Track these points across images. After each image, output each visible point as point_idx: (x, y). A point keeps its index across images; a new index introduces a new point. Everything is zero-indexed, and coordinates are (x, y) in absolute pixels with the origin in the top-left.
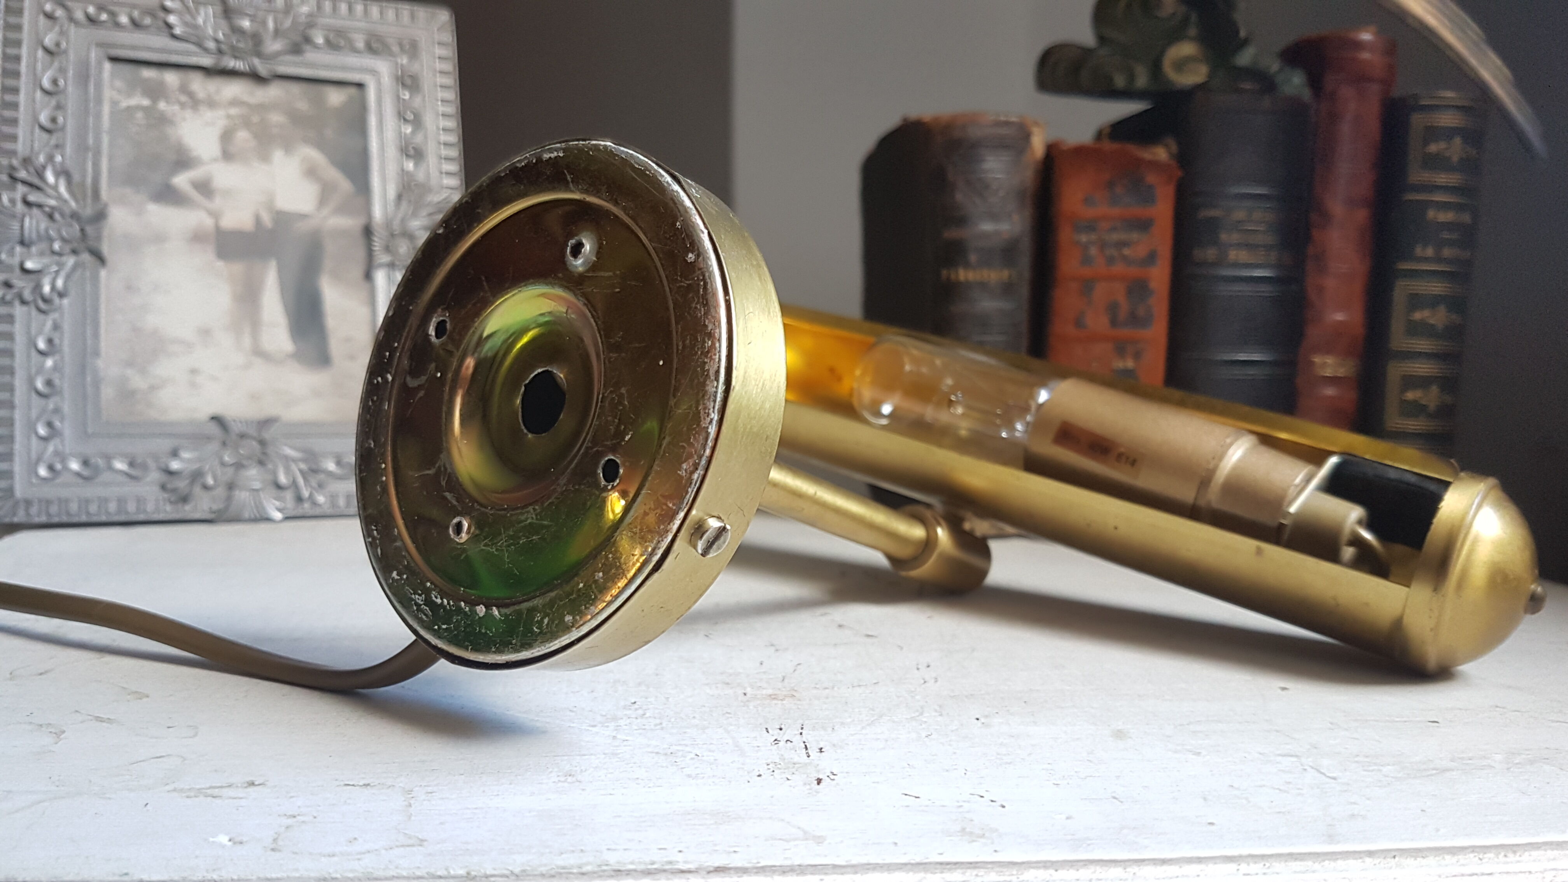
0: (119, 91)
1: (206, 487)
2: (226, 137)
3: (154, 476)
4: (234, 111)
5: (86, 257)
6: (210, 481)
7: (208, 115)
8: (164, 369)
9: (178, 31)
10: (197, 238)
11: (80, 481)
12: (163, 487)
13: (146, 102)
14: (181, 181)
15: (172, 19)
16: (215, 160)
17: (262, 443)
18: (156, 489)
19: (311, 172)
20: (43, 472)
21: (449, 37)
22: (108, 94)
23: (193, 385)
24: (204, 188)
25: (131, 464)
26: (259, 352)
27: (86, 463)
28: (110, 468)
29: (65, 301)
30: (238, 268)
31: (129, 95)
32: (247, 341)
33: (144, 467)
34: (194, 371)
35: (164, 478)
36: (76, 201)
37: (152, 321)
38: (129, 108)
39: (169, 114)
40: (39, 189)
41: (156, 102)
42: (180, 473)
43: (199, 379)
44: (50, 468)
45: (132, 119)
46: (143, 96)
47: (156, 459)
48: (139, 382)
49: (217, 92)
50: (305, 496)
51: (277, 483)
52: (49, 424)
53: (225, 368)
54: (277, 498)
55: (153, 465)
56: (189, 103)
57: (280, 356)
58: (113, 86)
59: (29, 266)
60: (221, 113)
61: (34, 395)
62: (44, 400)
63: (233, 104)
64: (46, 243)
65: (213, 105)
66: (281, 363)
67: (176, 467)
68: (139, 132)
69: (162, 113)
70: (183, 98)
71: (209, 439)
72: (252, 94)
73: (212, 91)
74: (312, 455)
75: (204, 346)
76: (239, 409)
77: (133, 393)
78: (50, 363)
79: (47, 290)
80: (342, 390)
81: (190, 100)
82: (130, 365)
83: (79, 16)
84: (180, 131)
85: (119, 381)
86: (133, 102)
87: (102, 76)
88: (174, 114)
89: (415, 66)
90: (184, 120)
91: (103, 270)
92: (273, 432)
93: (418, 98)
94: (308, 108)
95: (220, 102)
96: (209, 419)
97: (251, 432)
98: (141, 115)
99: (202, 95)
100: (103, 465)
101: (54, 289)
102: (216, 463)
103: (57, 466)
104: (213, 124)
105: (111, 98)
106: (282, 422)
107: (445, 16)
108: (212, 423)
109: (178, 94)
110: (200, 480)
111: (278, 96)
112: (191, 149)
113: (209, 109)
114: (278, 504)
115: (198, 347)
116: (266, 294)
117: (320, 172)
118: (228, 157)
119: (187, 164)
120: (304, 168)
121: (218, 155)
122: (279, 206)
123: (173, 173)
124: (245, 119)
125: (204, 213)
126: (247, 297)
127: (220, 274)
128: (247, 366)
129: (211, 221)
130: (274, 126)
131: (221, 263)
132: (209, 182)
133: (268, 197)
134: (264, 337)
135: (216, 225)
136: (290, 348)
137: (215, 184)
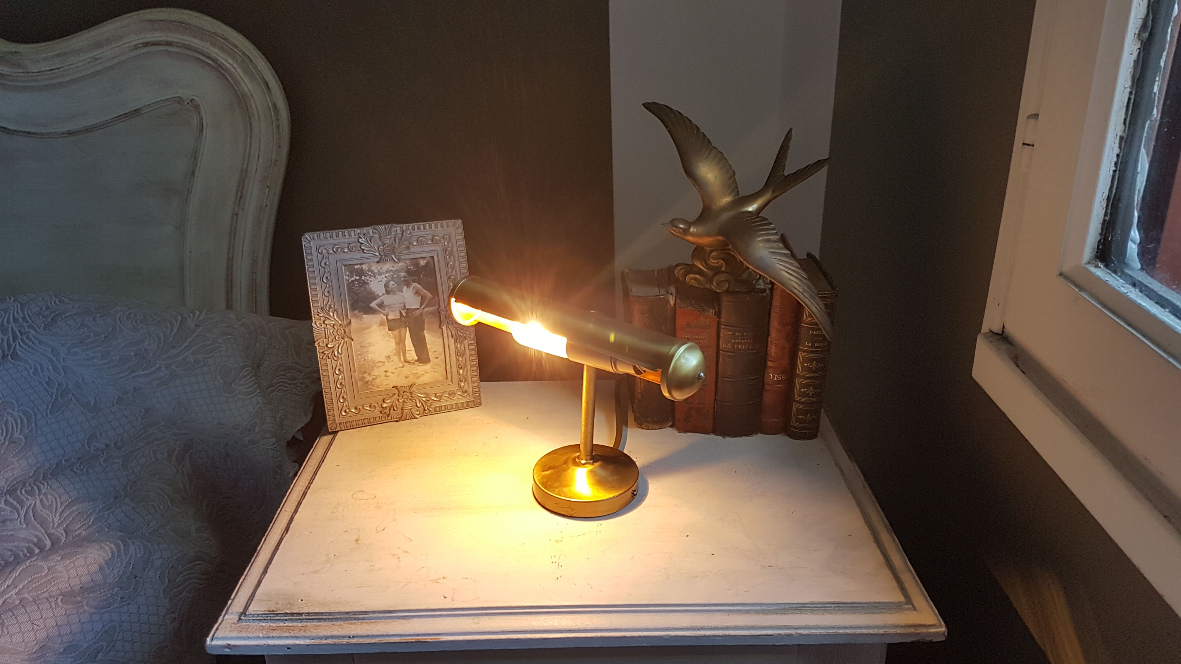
0: (348, 276)
1: (394, 410)
2: (386, 286)
3: (378, 409)
4: (387, 275)
5: (347, 339)
6: (396, 409)
7: (379, 278)
8: (375, 372)
9: (365, 251)
10: (382, 324)
11: (355, 414)
12: (381, 412)
13: (358, 278)
14: (373, 305)
15: (363, 247)
16: (384, 294)
17: (411, 393)
18: (379, 413)
19: (417, 293)
20: (344, 414)
21: (461, 230)
22: (346, 277)
23: (386, 376)
24: (381, 305)
25: (370, 406)
26: (406, 362)
27: (356, 408)
28: (364, 409)
29: (342, 355)
30: (396, 332)
31: (352, 277)
32: (402, 358)
33: (374, 407)
34: (386, 372)
35: (381, 409)
36: (341, 321)
37: (370, 356)
38: (352, 281)
39: (366, 280)
40: (328, 319)
41: (361, 277)
42: (386, 407)
43: (388, 374)
44: (345, 412)
45: (354, 285)
46: (356, 276)
47: (378, 404)
48: (368, 378)
49: (381, 268)
50: (426, 409)
51: (417, 406)
52: (343, 397)
53: (396, 368)
54: (417, 411)
55: (377, 406)
56: (372, 275)
57: (413, 361)
58: (346, 275)
59: (329, 346)
60: (383, 276)
61: (337, 389)
62: (340, 390)
63: (387, 272)
64: (333, 337)
65: (380, 274)
66: (414, 364)
67: (385, 405)
68: (357, 290)
69: (364, 281)
70: (370, 273)
71: (394, 394)
72: (393, 267)
73: (379, 268)
74: (427, 395)
75: (389, 362)
76: (402, 382)
77: (367, 382)
78: (340, 377)
79: (336, 353)
80: (434, 370)
81: (372, 273)
82: (365, 373)
83: (331, 252)
84: (370, 286)
85: (362, 379)
86: (353, 279)
87: (342, 272)
88: (368, 280)
89: (450, 245)
90: (371, 281)
91: (352, 342)
92: (414, 389)
93: (452, 257)
94: (413, 268)
95: (382, 272)
96: (393, 387)
97: (407, 390)
98: (357, 283)
99: (376, 271)
100: (361, 408)
101: (338, 352)
102: (397, 402)
103: (347, 411)
104: (381, 281)
105: (346, 279)
106: (416, 384)
107: (459, 222)
108: (394, 389)
109: (367, 272)
110: (392, 408)
111: (402, 266)
112: (375, 292)
113: (379, 275)
114: (418, 413)
115: (386, 363)
116: (406, 340)
117: (420, 292)
118: (388, 292)
119: (375, 298)
120: (414, 291)
121: (385, 292)
122: (407, 307)
123: (371, 303)
124: (392, 277)
125: (382, 315)
126: (401, 342)
127: (391, 336)
128: (403, 367)
129: (385, 317)
130: (402, 277)
131: (390, 332)
132: (383, 303)
133: (403, 305)
134: (407, 356)
135: (387, 318)
136: (416, 358)
137: (385, 303)
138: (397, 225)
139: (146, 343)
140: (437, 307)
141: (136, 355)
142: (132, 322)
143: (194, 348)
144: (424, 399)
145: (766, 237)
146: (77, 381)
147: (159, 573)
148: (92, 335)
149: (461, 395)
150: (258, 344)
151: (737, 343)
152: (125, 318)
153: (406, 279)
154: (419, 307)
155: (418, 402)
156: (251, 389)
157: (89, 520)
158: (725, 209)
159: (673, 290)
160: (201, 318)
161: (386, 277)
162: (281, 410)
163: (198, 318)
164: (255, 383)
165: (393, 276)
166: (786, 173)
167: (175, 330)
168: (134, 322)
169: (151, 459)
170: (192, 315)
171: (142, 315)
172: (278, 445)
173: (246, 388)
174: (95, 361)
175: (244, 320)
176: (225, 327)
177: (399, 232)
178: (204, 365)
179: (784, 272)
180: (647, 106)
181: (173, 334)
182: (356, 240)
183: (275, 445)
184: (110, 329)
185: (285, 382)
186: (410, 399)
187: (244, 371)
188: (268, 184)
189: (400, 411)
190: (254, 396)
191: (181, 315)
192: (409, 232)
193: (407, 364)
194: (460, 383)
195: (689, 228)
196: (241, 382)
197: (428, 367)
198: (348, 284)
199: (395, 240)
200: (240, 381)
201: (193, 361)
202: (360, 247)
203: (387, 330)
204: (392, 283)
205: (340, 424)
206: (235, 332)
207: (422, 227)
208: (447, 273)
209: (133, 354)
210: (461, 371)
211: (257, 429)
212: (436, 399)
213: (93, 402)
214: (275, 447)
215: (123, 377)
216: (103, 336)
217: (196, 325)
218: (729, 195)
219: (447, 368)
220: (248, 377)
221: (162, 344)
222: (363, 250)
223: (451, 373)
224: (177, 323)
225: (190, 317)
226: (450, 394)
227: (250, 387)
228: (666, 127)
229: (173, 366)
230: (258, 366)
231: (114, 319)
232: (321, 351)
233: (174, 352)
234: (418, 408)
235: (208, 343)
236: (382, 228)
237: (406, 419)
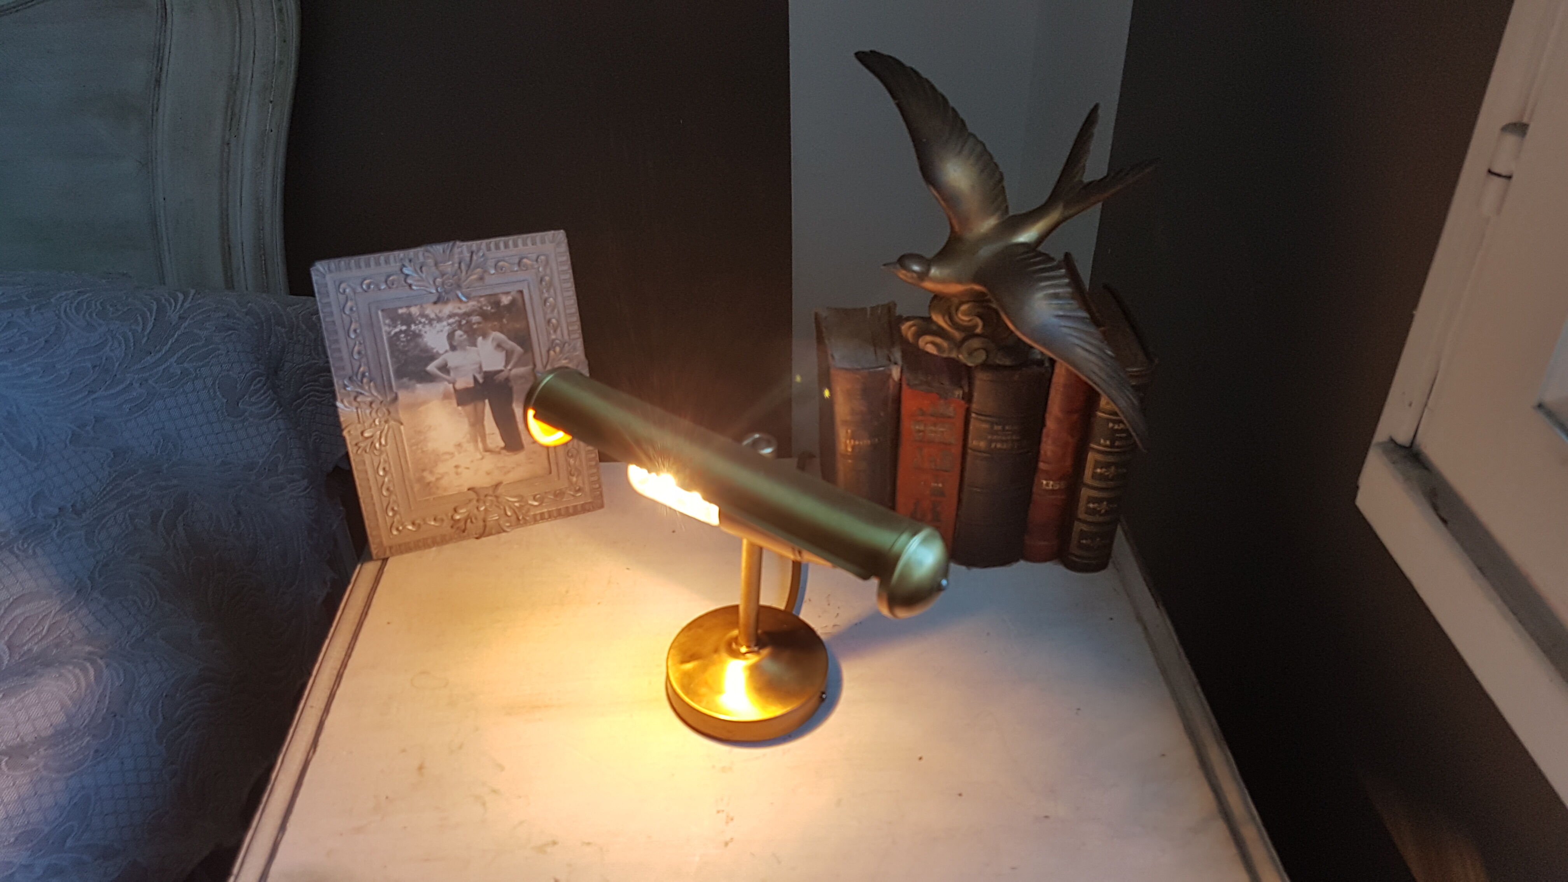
0: (389, 326)
1: (472, 522)
2: (451, 336)
3: (447, 523)
4: (451, 320)
5: (392, 423)
6: (474, 521)
7: (439, 326)
8: (441, 469)
9: (413, 287)
10: (446, 396)
11: (413, 533)
12: (452, 526)
13: (404, 328)
14: (432, 367)
15: (409, 281)
16: (446, 351)
17: (497, 497)
18: (450, 527)
19: (499, 346)
20: (395, 533)
21: (564, 248)
22: (385, 329)
23: (457, 474)
24: (444, 368)
25: (435, 520)
26: (487, 450)
27: (413, 524)
28: (425, 524)
29: (388, 447)
30: (469, 408)
31: (395, 327)
32: (480, 445)
33: (442, 520)
34: (457, 467)
35: (452, 521)
36: (382, 395)
37: (431, 446)
38: (396, 333)
39: (417, 331)
40: (361, 394)
41: (409, 326)
42: (459, 520)
43: (460, 470)
44: (397, 529)
45: (398, 339)
46: (402, 324)
47: (447, 515)
48: (430, 478)
49: (440, 311)
50: (521, 518)
51: (506, 514)
52: (393, 509)
53: (472, 461)
54: (508, 521)
55: (445, 518)
56: (427, 322)
57: (497, 450)
58: (385, 324)
59: (366, 435)
60: (445, 323)
61: (383, 497)
62: (387, 499)
63: (450, 317)
64: (371, 421)
65: (439, 320)
66: (499, 453)
67: (457, 517)
68: (404, 346)
69: (414, 332)
70: (423, 320)
71: (470, 501)
72: (459, 308)
73: (437, 311)
74: (521, 498)
75: (460, 453)
76: (482, 481)
77: (429, 484)
78: (386, 479)
79: (377, 445)
80: (531, 460)
81: (427, 320)
82: (423, 470)
83: (359, 290)
84: (425, 339)
85: (421, 479)
86: (397, 330)
87: (379, 322)
88: (420, 331)
89: (548, 271)
90: (426, 332)
91: (402, 427)
92: (500, 490)
93: (552, 291)
94: (492, 308)
95: (443, 317)
96: (469, 489)
97: (491, 492)
98: (403, 335)
99: (432, 316)
100: (422, 523)
101: (380, 444)
102: (475, 511)
103: (401, 528)
104: (442, 331)
105: (386, 332)
106: (505, 483)
107: (561, 235)
108: (470, 492)
109: (419, 319)
110: (469, 521)
111: (473, 306)
112: (433, 349)
113: (438, 322)
114: (508, 524)
115: (456, 453)
116: (486, 418)
117: (504, 345)
118: (453, 348)
119: (433, 357)
120: (495, 344)
121: (448, 347)
122: (485, 369)
123: (427, 365)
124: (457, 323)
125: (446, 383)
126: (477, 423)
127: (461, 413)
128: (482, 458)
129: (451, 386)
130: (474, 324)
131: (460, 408)
132: (446, 365)
133: (477, 366)
134: (488, 441)
135: (454, 388)
136: (502, 444)
137: (449, 365)
138: (461, 244)
139: (108, 348)
140: (530, 367)
141: (95, 366)
142: (84, 315)
143: (180, 353)
144: (517, 504)
145: (1052, 291)
146: (9, 413)
147: (148, 707)
148: (26, 339)
149: (573, 496)
150: (273, 339)
151: (996, 441)
152: (73, 311)
153: (481, 325)
154: (503, 368)
155: (507, 508)
156: (267, 409)
157: (41, 628)
158: (986, 239)
159: (897, 355)
160: (187, 305)
161: (449, 324)
162: (316, 431)
163: (182, 305)
164: (273, 400)
165: (460, 322)
166: (1086, 179)
167: (150, 325)
168: (87, 315)
169: (127, 527)
170: (172, 301)
171: (98, 304)
172: (312, 488)
173: (261, 408)
174: (34, 378)
175: (250, 304)
176: (224, 317)
177: (467, 255)
178: (196, 378)
179: (1079, 350)
180: (863, 57)
181: (146, 333)
182: (398, 269)
183: (308, 490)
184: (53, 328)
185: (318, 391)
186: (496, 506)
187: (255, 382)
188: (272, 99)
189: (481, 524)
190: (272, 420)
191: (158, 301)
192: (481, 254)
193: (487, 454)
194: (571, 477)
195: (928, 270)
196: (253, 399)
197: (520, 457)
198: (390, 339)
199: (460, 267)
200: (250, 397)
201: (179, 373)
202: (405, 281)
203: (455, 404)
204: (459, 333)
205: (391, 548)
206: (239, 324)
207: (502, 245)
208: (545, 314)
209: (89, 365)
210: (572, 461)
211: (281, 469)
212: (536, 503)
213: (34, 445)
214: (309, 493)
215: (77, 402)
216: (42, 340)
217: (180, 318)
218: (993, 214)
219: (550, 456)
220: (262, 391)
221: (132, 348)
222: (410, 286)
223: (557, 464)
224: (151, 316)
225: (170, 304)
226: (556, 495)
227: (266, 407)
228: (894, 97)
229: (150, 382)
230: (276, 372)
231: (57, 312)
232: (354, 443)
233: (150, 359)
234: (507, 518)
235: (200, 344)
236: (438, 248)
237: (490, 534)
